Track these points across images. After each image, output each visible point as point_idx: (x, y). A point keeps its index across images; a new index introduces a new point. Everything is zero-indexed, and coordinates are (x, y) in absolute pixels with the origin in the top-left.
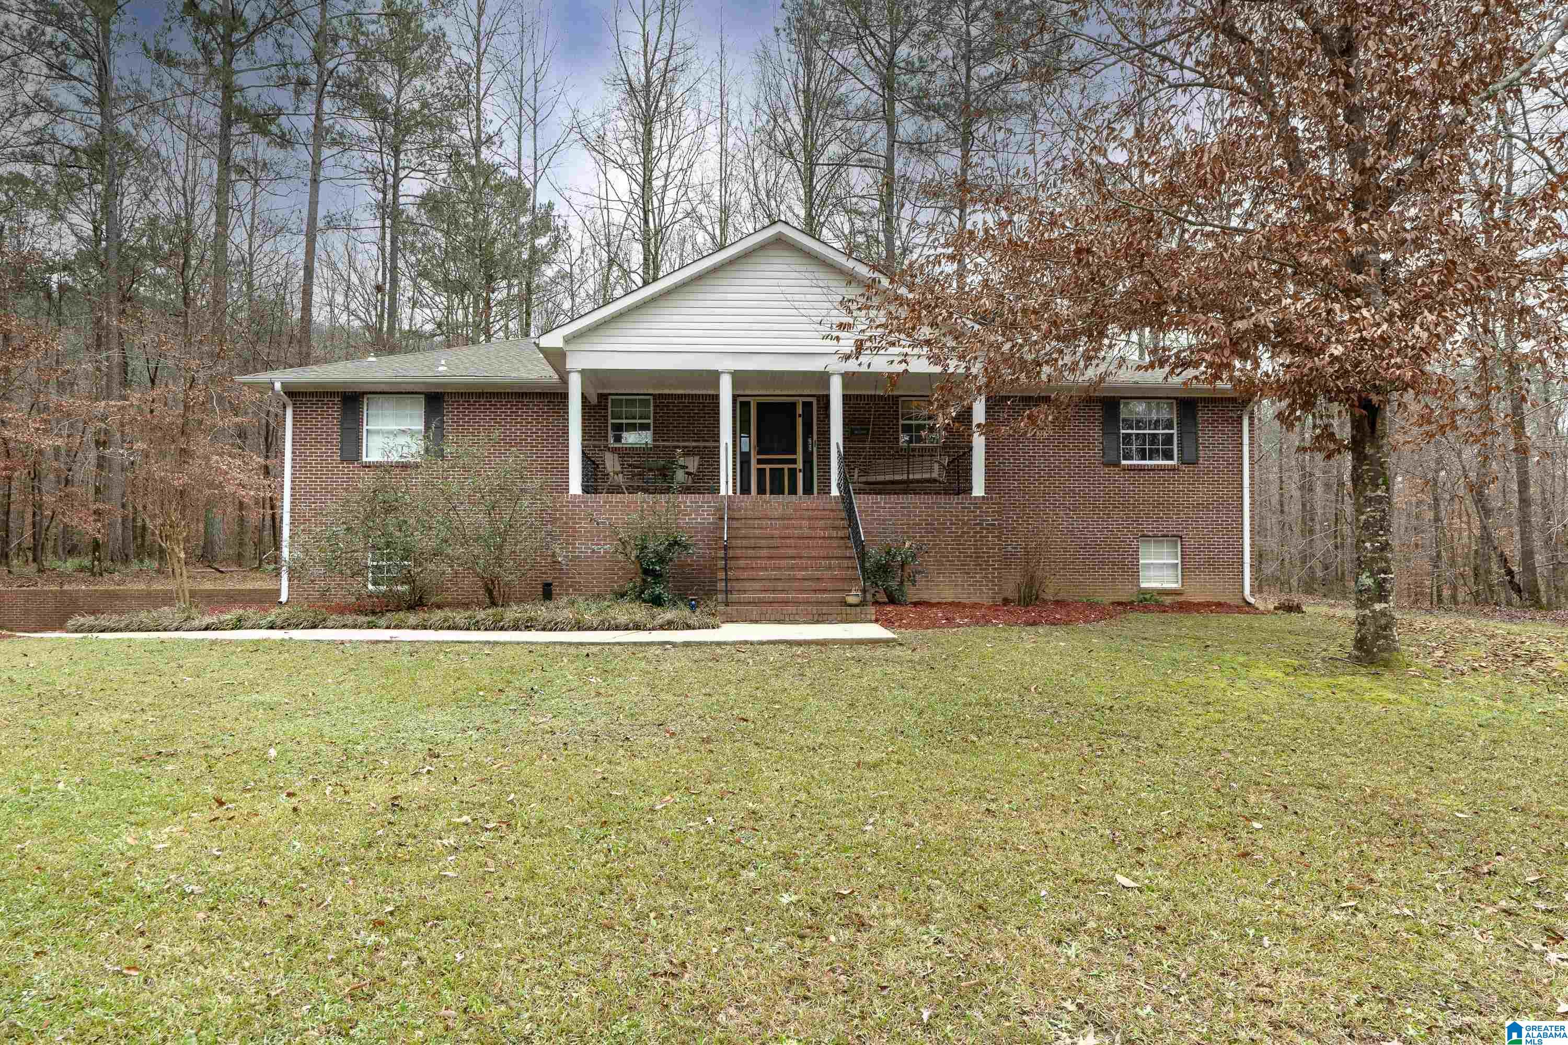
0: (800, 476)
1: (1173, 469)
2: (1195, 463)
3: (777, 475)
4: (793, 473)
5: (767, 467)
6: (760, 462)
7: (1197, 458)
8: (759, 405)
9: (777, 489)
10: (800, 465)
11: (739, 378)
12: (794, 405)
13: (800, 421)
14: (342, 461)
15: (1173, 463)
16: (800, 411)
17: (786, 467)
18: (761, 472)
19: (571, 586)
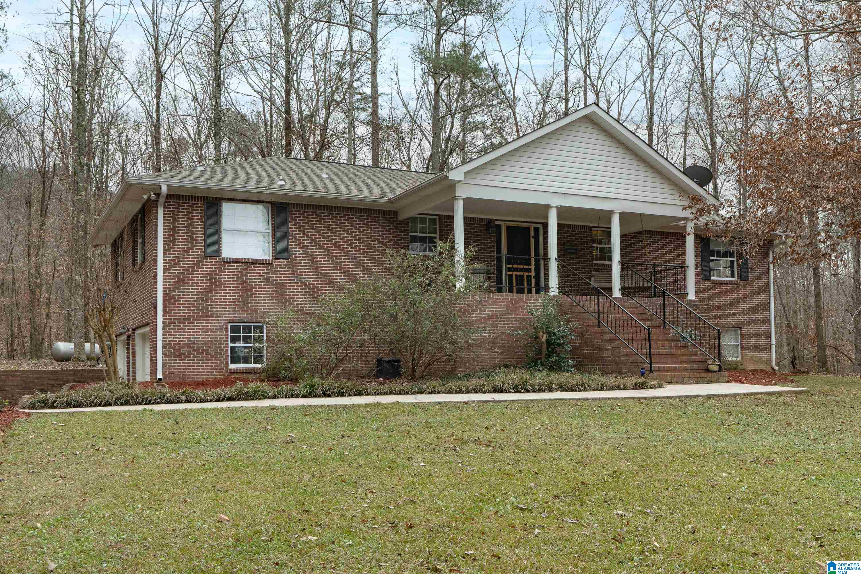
0: (533, 281)
1: (735, 284)
2: (746, 280)
3: (520, 279)
4: (529, 277)
5: (515, 274)
6: (510, 270)
7: (748, 276)
8: (508, 228)
9: (520, 291)
10: (533, 274)
11: (562, 211)
12: (528, 229)
13: (532, 241)
14: (206, 257)
15: (734, 280)
16: (532, 234)
17: (526, 274)
18: (510, 277)
19: (468, 361)
